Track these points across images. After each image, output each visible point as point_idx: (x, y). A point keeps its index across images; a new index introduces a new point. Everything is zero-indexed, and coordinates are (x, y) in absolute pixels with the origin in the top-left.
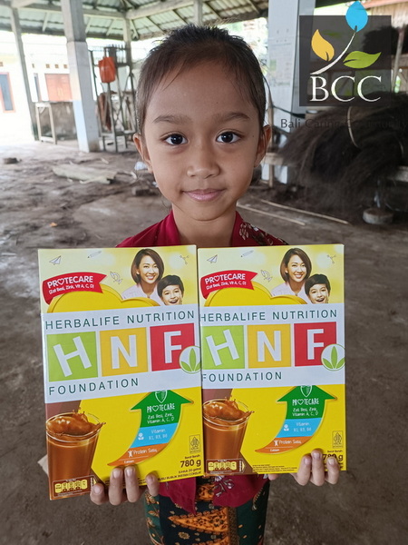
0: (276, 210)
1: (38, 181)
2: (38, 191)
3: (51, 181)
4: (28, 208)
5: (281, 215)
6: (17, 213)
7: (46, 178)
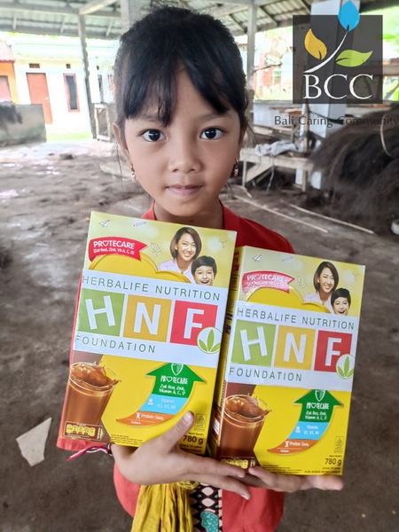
0: (303, 215)
1: (85, 177)
2: (83, 186)
3: (96, 177)
4: (70, 203)
5: (306, 221)
6: (60, 207)
7: (93, 175)
